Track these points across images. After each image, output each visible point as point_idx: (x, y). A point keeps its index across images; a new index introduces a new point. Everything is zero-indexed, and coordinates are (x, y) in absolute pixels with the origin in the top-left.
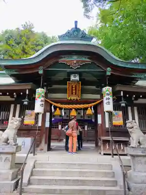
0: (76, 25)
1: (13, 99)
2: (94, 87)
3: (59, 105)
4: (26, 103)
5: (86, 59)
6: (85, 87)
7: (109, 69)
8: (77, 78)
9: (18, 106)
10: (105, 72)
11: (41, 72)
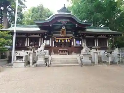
0: (64, 6)
1: (40, 36)
2: (70, 32)
3: (57, 38)
4: (45, 38)
5: (68, 21)
6: (67, 31)
7: (77, 24)
8: (65, 28)
9: (42, 39)
10: (75, 26)
11: (51, 26)
